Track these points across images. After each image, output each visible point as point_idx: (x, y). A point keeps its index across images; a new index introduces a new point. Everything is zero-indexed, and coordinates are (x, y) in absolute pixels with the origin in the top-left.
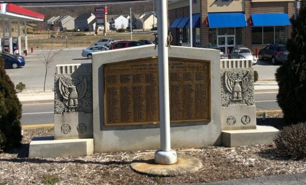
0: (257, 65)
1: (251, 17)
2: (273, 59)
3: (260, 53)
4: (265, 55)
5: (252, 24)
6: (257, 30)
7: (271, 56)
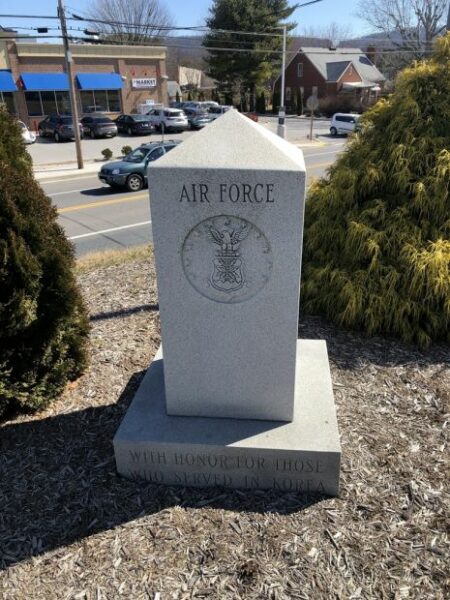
0: (36, 145)
1: (21, 78)
2: (57, 135)
3: (40, 128)
4: (48, 130)
5: (24, 88)
6: (31, 96)
7: (52, 131)
